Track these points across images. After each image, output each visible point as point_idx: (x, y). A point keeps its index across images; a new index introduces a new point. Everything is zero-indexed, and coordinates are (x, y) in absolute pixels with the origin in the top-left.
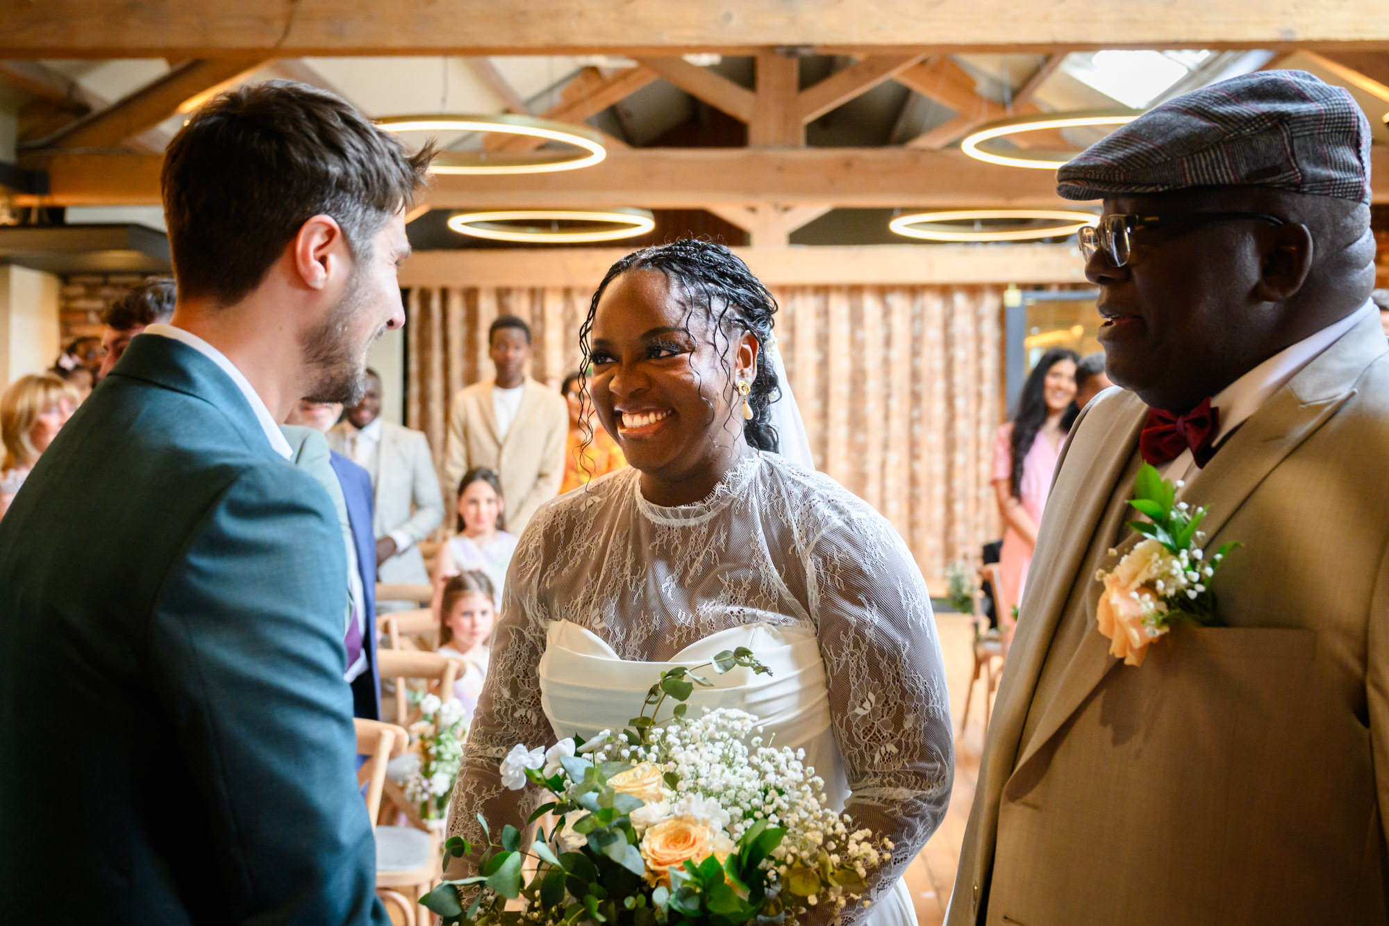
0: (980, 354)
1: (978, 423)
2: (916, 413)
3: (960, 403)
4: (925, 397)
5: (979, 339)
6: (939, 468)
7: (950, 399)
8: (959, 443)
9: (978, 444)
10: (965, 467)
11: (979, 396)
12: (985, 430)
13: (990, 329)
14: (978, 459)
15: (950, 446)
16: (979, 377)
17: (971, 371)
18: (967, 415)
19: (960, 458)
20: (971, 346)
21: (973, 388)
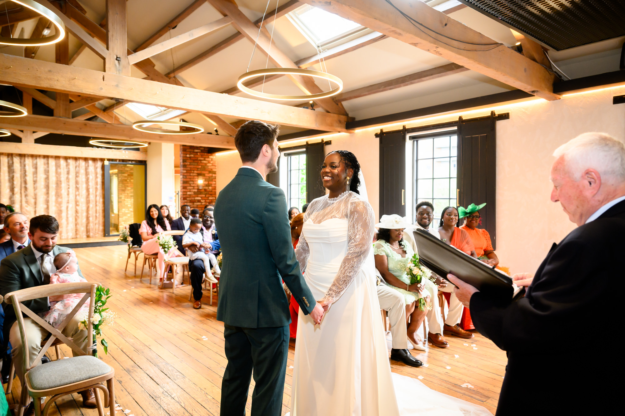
0: (96, 177)
1: (96, 196)
2: (77, 193)
3: (91, 190)
4: (80, 188)
5: (96, 174)
6: (84, 208)
7: (88, 190)
8: (91, 201)
9: (96, 202)
10: (92, 208)
11: (96, 188)
12: (98, 198)
13: (99, 171)
14: (96, 205)
15: (88, 202)
16: (97, 183)
17: (94, 182)
18: (93, 194)
19: (91, 206)
20: (94, 175)
21: (94, 187)
